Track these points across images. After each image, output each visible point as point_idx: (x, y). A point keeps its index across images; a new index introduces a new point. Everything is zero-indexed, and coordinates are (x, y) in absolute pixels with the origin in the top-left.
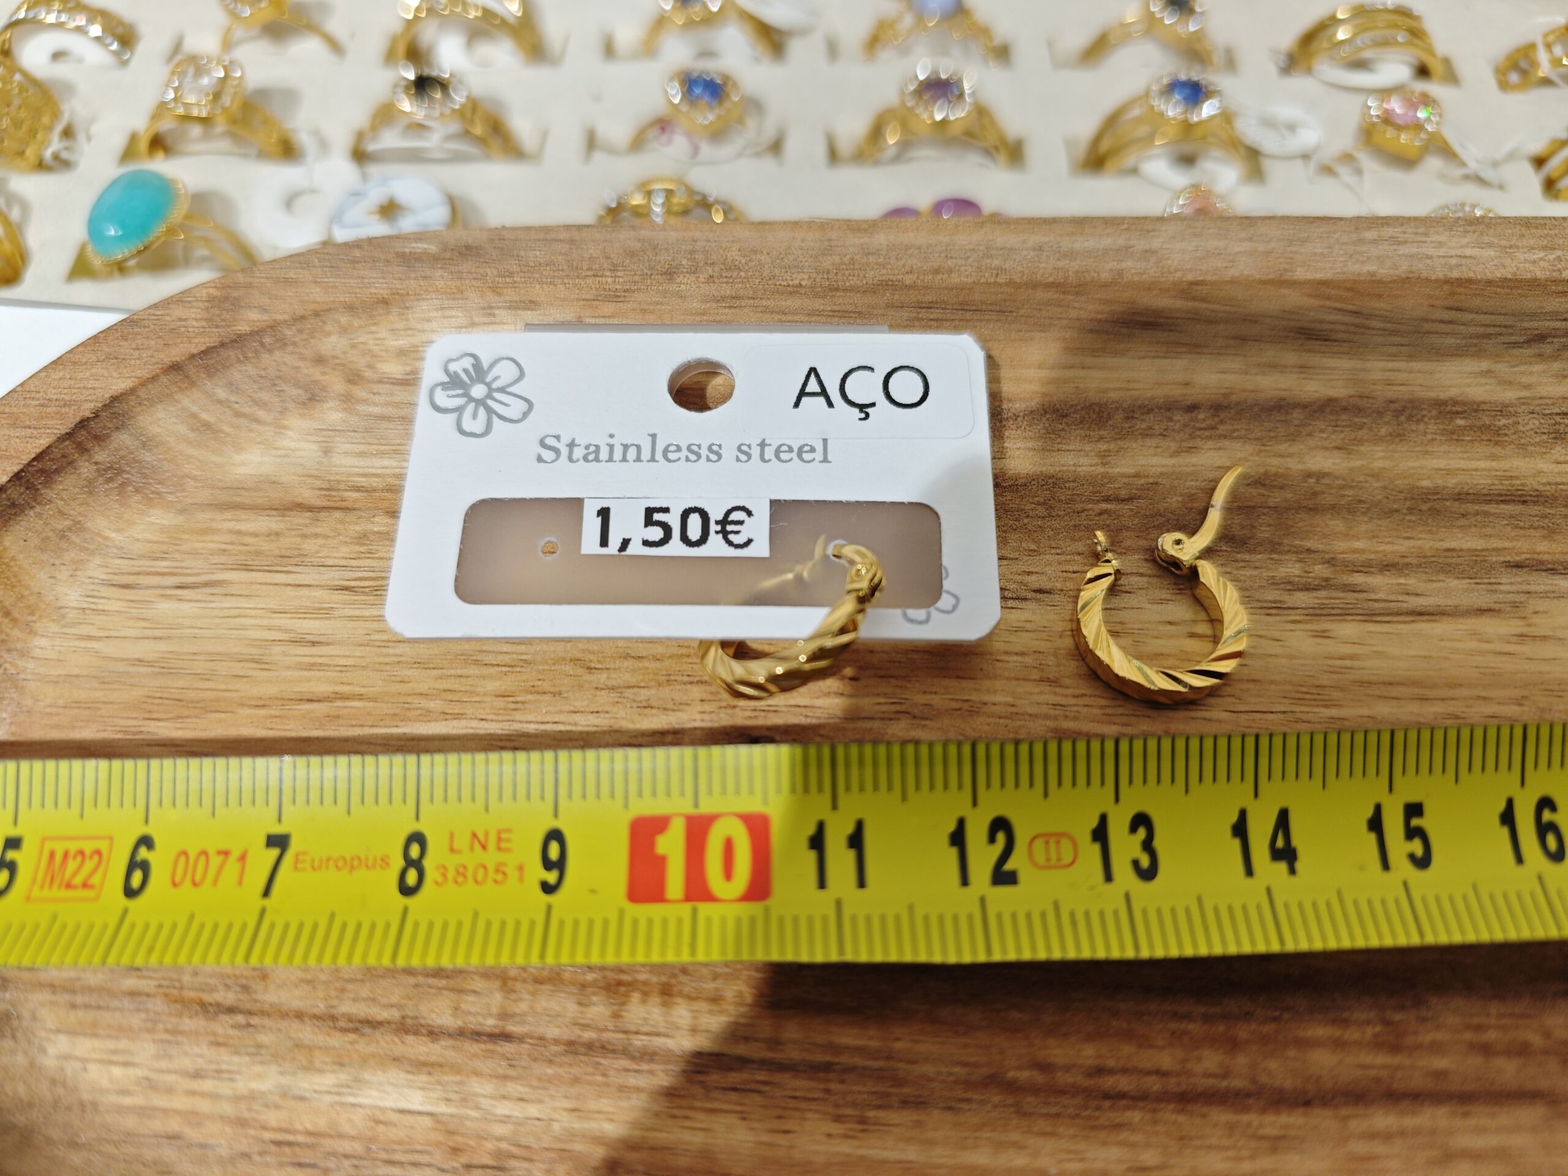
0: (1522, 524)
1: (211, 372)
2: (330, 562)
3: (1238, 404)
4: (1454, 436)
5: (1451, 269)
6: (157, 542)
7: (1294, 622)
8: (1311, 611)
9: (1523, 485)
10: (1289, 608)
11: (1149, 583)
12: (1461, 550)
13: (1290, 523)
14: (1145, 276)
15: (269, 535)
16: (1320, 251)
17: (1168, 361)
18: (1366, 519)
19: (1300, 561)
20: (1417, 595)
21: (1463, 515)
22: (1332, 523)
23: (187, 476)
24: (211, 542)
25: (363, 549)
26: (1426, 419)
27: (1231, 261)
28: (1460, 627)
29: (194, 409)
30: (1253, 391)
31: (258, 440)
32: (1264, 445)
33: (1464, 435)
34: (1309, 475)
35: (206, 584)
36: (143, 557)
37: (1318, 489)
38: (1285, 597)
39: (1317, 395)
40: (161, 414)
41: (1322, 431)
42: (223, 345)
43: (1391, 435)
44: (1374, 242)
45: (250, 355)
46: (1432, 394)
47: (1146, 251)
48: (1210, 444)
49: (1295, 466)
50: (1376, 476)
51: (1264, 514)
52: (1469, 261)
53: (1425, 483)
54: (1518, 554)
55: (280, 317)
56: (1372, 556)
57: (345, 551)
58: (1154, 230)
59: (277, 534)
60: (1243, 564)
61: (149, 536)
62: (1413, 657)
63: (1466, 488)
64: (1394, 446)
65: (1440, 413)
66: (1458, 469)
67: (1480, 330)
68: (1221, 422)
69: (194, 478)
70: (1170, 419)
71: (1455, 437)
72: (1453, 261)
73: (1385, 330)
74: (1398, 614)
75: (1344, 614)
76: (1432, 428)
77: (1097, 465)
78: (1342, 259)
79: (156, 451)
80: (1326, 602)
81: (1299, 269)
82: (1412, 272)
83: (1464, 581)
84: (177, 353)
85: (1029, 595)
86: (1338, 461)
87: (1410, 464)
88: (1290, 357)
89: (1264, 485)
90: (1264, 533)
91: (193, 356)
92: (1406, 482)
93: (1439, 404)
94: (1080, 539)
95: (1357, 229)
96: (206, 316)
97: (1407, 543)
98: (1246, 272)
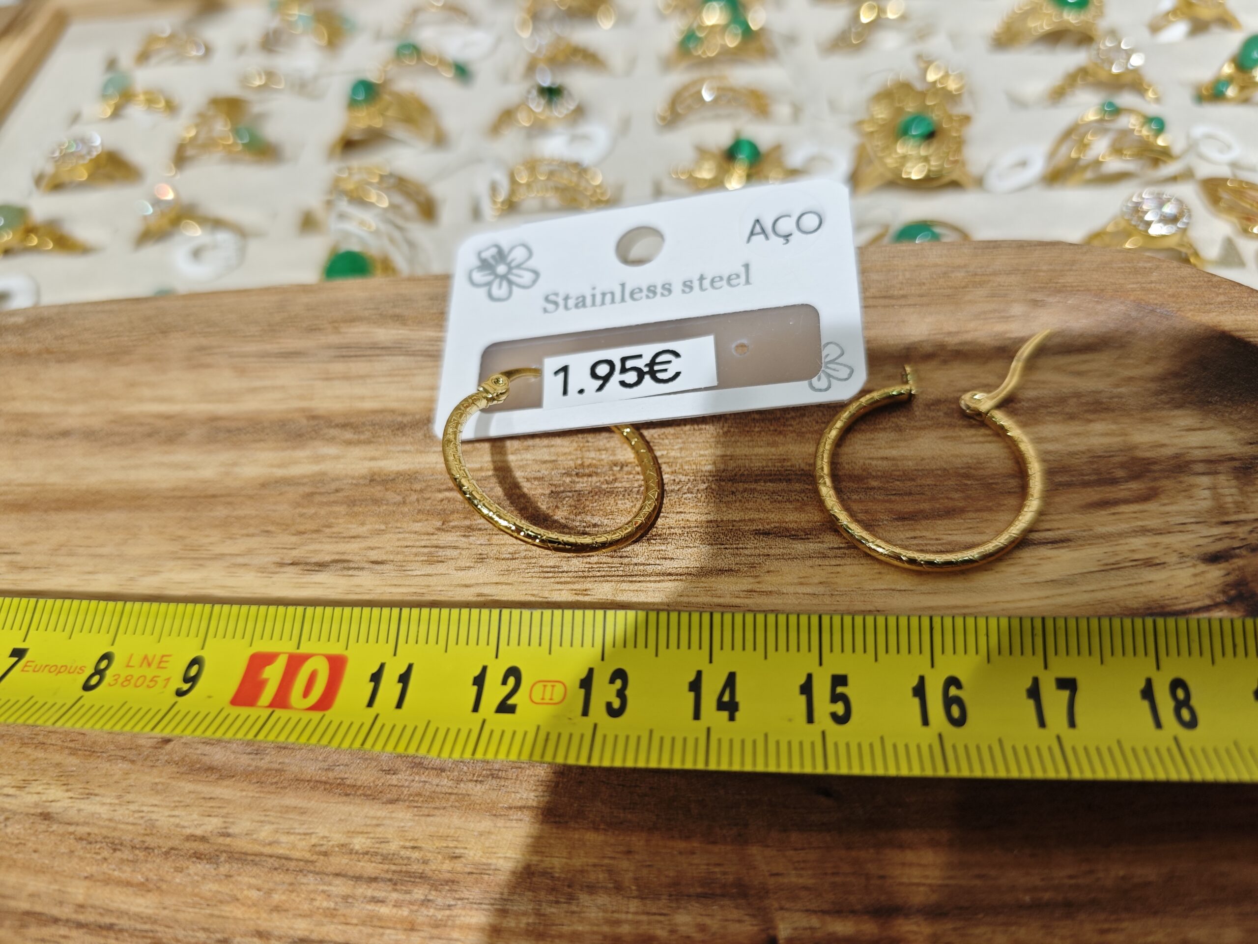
0: (780, 498)
8: (581, 574)
9: (792, 466)
21: (733, 493)
22: (619, 502)
38: (563, 563)
54: (768, 524)
63: (742, 470)
71: (747, 429)
74: (650, 575)
85: (367, 566)
94: (420, 521)
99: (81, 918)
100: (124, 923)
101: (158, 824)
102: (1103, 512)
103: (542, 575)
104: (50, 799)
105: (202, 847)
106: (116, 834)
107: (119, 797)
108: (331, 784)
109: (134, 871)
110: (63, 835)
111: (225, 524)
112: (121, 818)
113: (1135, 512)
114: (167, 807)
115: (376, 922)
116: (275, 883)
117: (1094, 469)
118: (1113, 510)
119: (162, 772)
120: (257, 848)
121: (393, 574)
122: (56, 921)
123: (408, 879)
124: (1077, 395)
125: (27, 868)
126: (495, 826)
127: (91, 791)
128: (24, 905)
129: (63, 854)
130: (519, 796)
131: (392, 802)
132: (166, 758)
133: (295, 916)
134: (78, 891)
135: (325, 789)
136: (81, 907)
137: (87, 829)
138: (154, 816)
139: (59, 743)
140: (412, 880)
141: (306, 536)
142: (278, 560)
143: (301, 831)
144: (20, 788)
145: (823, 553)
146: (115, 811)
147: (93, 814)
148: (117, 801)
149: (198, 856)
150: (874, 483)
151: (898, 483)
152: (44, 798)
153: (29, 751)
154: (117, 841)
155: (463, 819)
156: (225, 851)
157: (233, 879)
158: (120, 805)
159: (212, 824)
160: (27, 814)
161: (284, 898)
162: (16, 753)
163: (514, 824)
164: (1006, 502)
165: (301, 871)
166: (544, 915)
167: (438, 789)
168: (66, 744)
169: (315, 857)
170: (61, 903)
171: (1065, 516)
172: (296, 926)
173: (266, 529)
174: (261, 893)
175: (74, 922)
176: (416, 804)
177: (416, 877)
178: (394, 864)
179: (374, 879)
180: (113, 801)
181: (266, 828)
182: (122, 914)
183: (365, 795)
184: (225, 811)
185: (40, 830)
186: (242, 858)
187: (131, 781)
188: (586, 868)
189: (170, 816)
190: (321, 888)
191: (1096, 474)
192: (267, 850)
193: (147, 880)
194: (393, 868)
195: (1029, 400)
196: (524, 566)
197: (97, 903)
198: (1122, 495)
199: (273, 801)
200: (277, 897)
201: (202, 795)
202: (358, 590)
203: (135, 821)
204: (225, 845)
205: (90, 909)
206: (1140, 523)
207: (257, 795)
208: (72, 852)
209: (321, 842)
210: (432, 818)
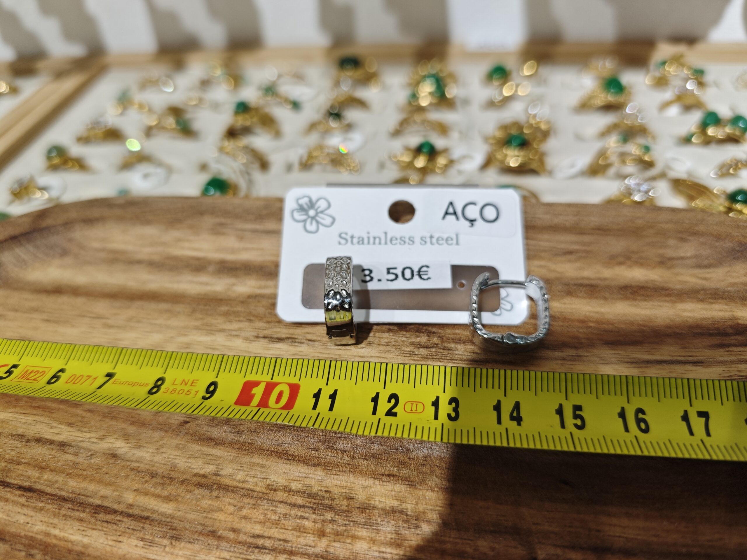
99: (130, 511)
100: (154, 516)
101: (178, 465)
102: (722, 350)
103: (404, 355)
104: (118, 446)
105: (203, 480)
106: (154, 469)
107: (157, 449)
108: (280, 453)
109: (163, 489)
110: (123, 466)
111: (226, 314)
112: (158, 460)
113: (740, 351)
114: (185, 457)
115: (302, 530)
116: (245, 503)
117: (715, 328)
118: (727, 350)
119: (183, 438)
120: (235, 484)
121: (320, 347)
122: (115, 512)
123: (322, 508)
124: (704, 289)
125: (100, 482)
126: (374, 484)
127: (142, 445)
128: (98, 502)
129: (123, 476)
130: (388, 469)
131: (314, 465)
132: (185, 431)
133: (255, 522)
134: (130, 497)
135: (276, 456)
136: (131, 506)
137: (137, 465)
138: (177, 461)
139: (125, 418)
140: (325, 508)
141: (272, 324)
142: (256, 335)
143: (262, 477)
144: (101, 439)
145: (563, 358)
146: (154, 456)
147: (141, 457)
148: (156, 451)
149: (200, 485)
150: (592, 325)
151: (604, 325)
152: (114, 446)
153: (107, 420)
154: (154, 473)
155: (356, 478)
156: (216, 484)
157: (220, 499)
158: (158, 453)
159: (210, 469)
160: (104, 453)
161: (249, 511)
162: (100, 420)
163: (385, 484)
164: (666, 340)
165: (260, 498)
166: (401, 534)
167: (342, 461)
168: (129, 419)
169: (268, 492)
170: (119, 503)
171: (700, 350)
172: (255, 528)
173: (249, 318)
174: (236, 508)
175: (126, 514)
176: (328, 468)
177: (326, 507)
178: (315, 499)
179: (303, 506)
180: (153, 451)
181: (241, 473)
182: (154, 512)
183: (299, 461)
184: (218, 462)
185: (111, 462)
186: (226, 488)
187: (165, 442)
188: (426, 511)
189: (185, 462)
190: (271, 508)
191: (717, 330)
192: (240, 485)
193: (170, 495)
194: (313, 501)
195: (677, 290)
196: (393, 349)
197: (141, 504)
198: (733, 342)
199: (246, 459)
200: (244, 512)
201: (205, 453)
202: (300, 353)
203: (165, 463)
204: (216, 480)
205: (136, 507)
206: (743, 357)
207: (237, 455)
208: (128, 475)
209: (273, 484)
210: (337, 476)
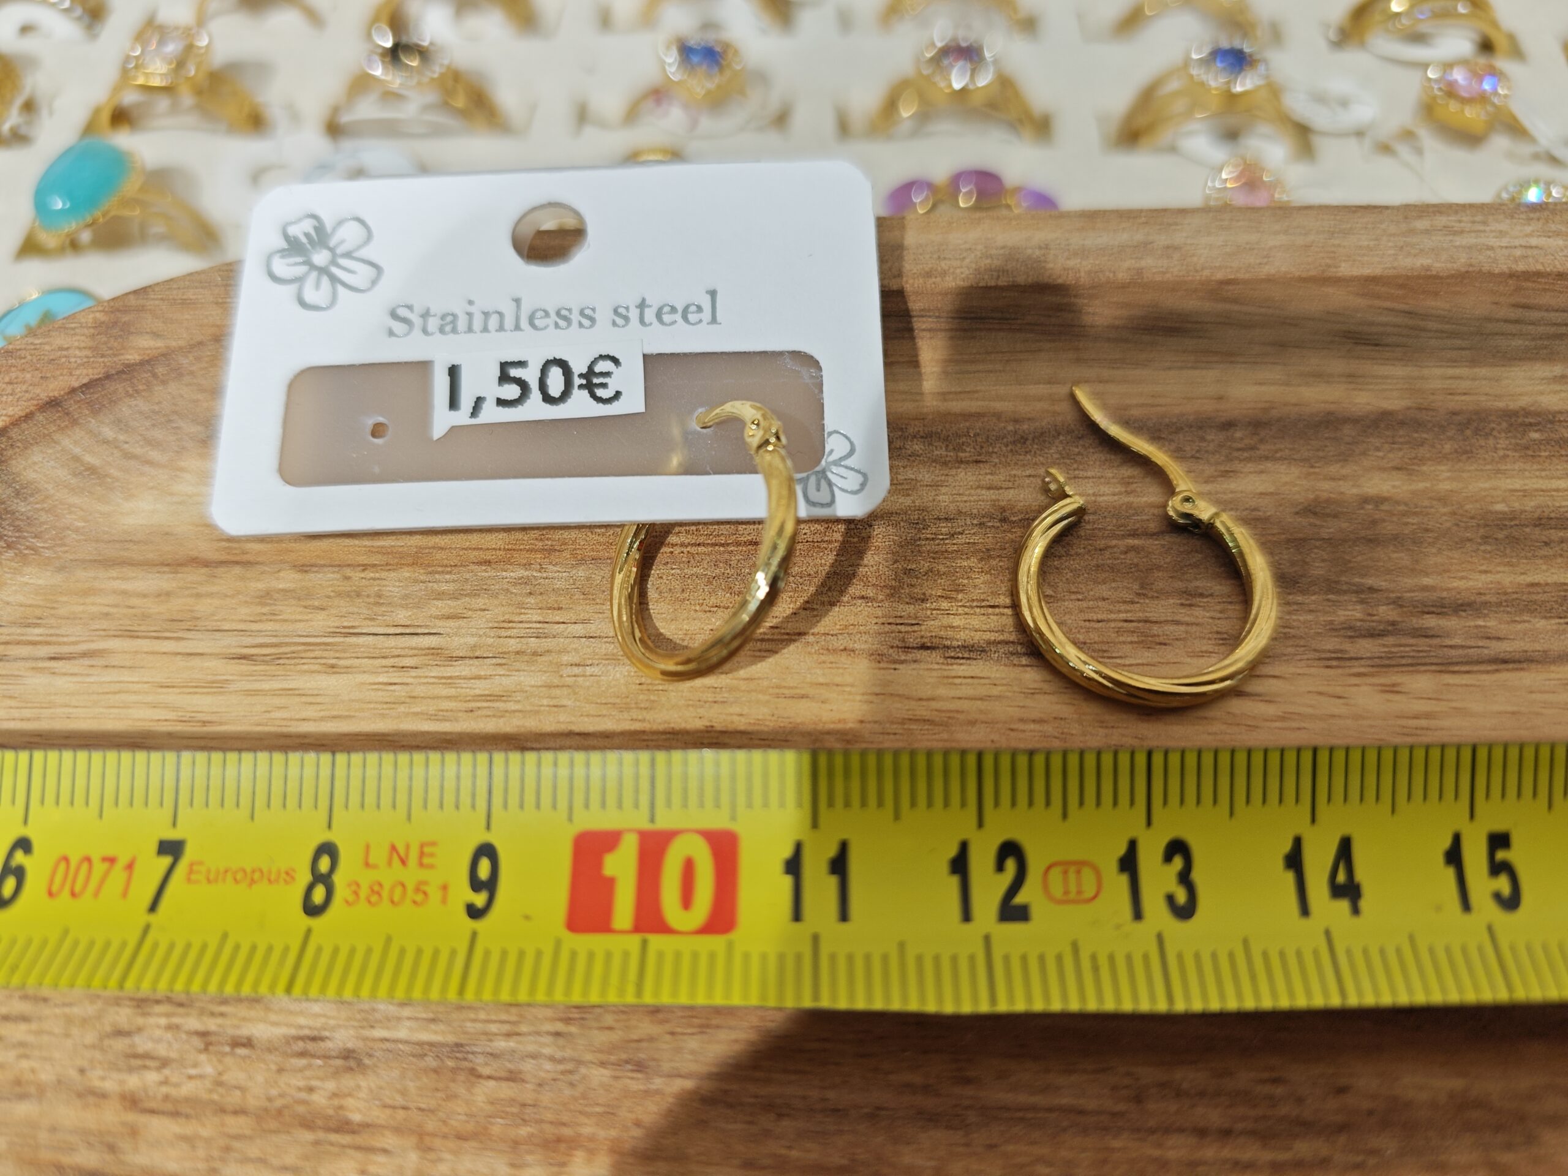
1: (96, 409)
2: (227, 626)
3: (1279, 420)
4: (1528, 452)
5: (1516, 261)
6: (30, 606)
7: (1359, 675)
10: (1351, 659)
11: (1187, 632)
12: (1547, 584)
13: (1347, 558)
14: (1168, 276)
15: (159, 595)
16: (1366, 243)
17: (1197, 373)
18: (1434, 550)
19: (1362, 602)
20: (1499, 639)
23: (68, 528)
24: (93, 604)
25: (265, 610)
26: (1495, 433)
27: (1267, 256)
28: (1553, 676)
29: (77, 450)
30: (1296, 405)
31: (152, 484)
32: (1312, 467)
33: (1540, 450)
34: (1365, 500)
35: (84, 655)
36: (13, 623)
37: (1377, 517)
39: (1369, 408)
40: (37, 457)
41: (1378, 449)
42: (108, 377)
43: (1456, 451)
44: (1427, 232)
45: (141, 387)
46: (1501, 405)
47: (1168, 247)
48: (1250, 467)
49: (1349, 490)
50: (1443, 500)
51: (1316, 547)
52: (1535, 252)
53: (1500, 507)
55: (174, 344)
56: (1445, 594)
57: (244, 611)
58: (1176, 224)
59: (168, 594)
60: (1295, 607)
61: (20, 598)
62: (1500, 713)
64: (1461, 464)
65: (1511, 425)
66: (1537, 490)
67: (1552, 330)
68: (1261, 441)
69: (77, 530)
70: (1203, 439)
72: (1518, 253)
73: (1442, 332)
75: (1416, 665)
76: (1503, 443)
77: (1120, 493)
78: (1392, 252)
79: (32, 499)
80: (1393, 650)
81: (1343, 265)
82: (1471, 265)
83: (1553, 621)
84: (55, 387)
86: (1397, 483)
87: (1482, 485)
88: (1337, 365)
89: (1315, 514)
90: (1318, 570)
91: (73, 391)
92: (1478, 506)
93: (1509, 415)
95: (1406, 218)
96: (90, 344)
97: (1483, 577)
98: (1283, 269)
